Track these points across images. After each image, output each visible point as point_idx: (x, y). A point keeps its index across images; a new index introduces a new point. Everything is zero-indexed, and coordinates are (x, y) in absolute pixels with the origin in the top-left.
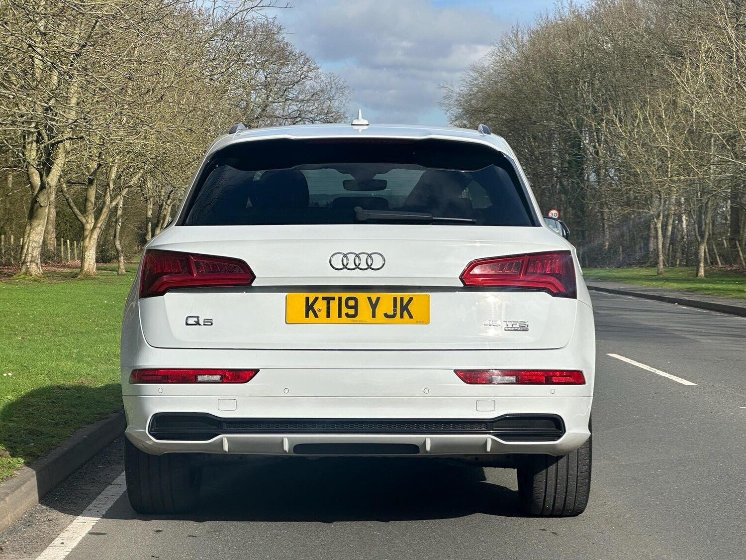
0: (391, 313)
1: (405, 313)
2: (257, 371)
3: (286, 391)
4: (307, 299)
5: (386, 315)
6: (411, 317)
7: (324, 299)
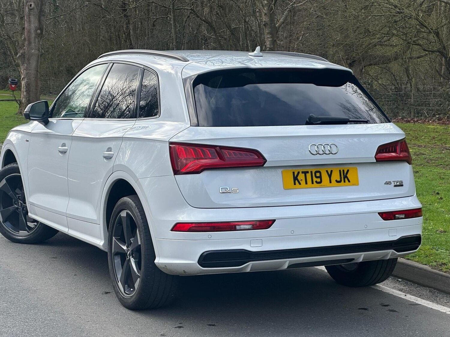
0: (339, 180)
1: (346, 179)
2: (274, 221)
3: (292, 232)
4: (294, 173)
5: (337, 181)
6: (349, 181)
7: (303, 172)
